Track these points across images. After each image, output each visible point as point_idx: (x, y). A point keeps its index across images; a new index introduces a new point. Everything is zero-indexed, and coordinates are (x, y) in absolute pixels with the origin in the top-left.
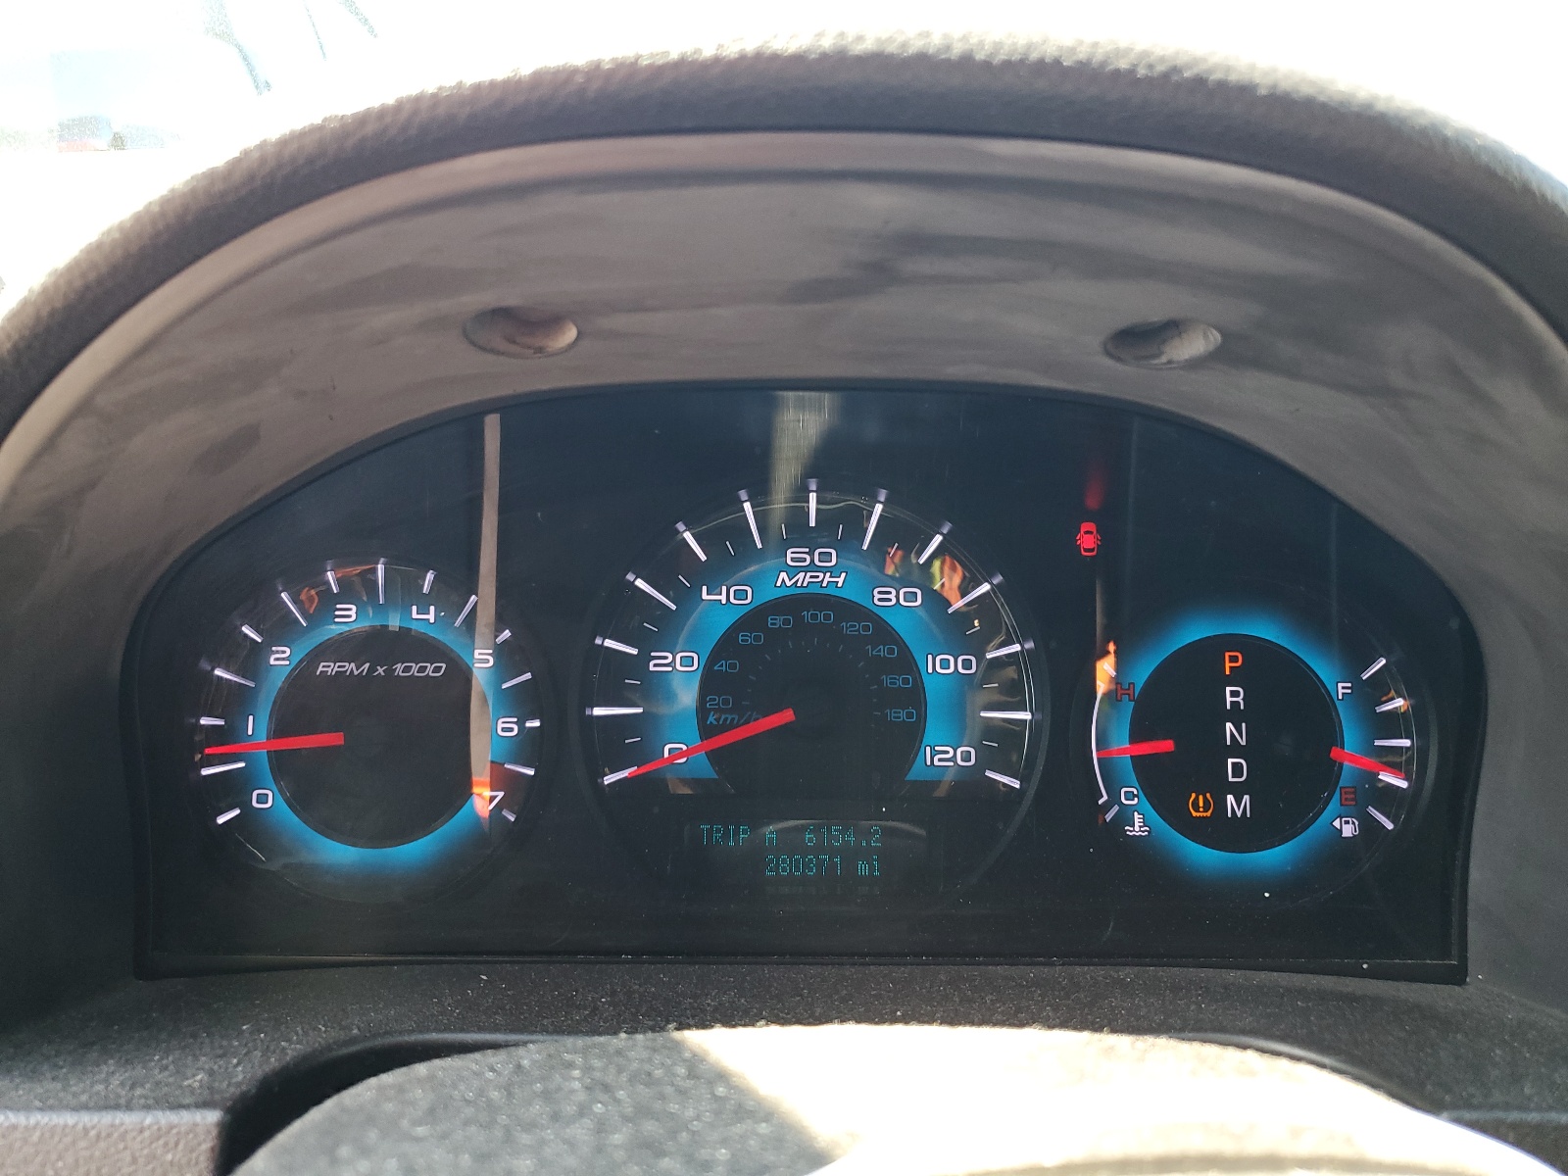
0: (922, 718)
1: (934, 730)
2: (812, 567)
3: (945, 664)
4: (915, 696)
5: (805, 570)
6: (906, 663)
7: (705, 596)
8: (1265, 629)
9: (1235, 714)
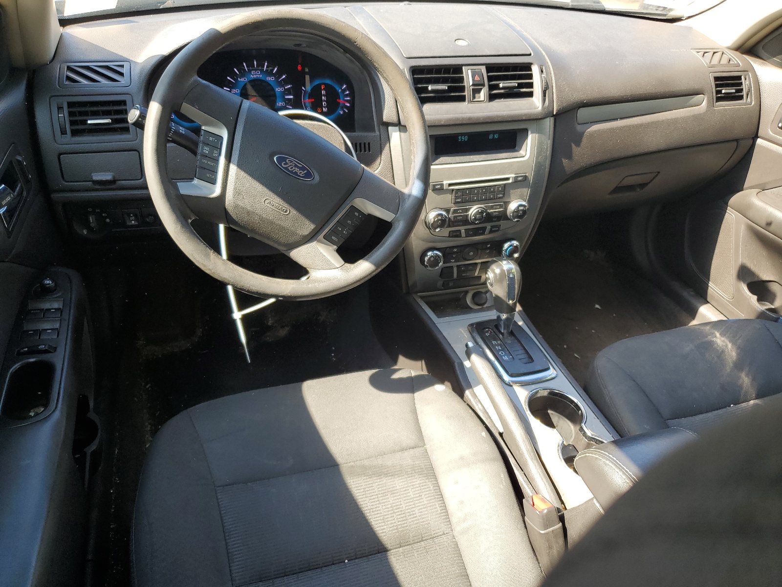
0: (276, 98)
1: (278, 100)
2: (256, 74)
3: (279, 89)
4: (275, 95)
5: (255, 75)
6: (273, 90)
7: (239, 80)
8: (328, 81)
9: (324, 95)
